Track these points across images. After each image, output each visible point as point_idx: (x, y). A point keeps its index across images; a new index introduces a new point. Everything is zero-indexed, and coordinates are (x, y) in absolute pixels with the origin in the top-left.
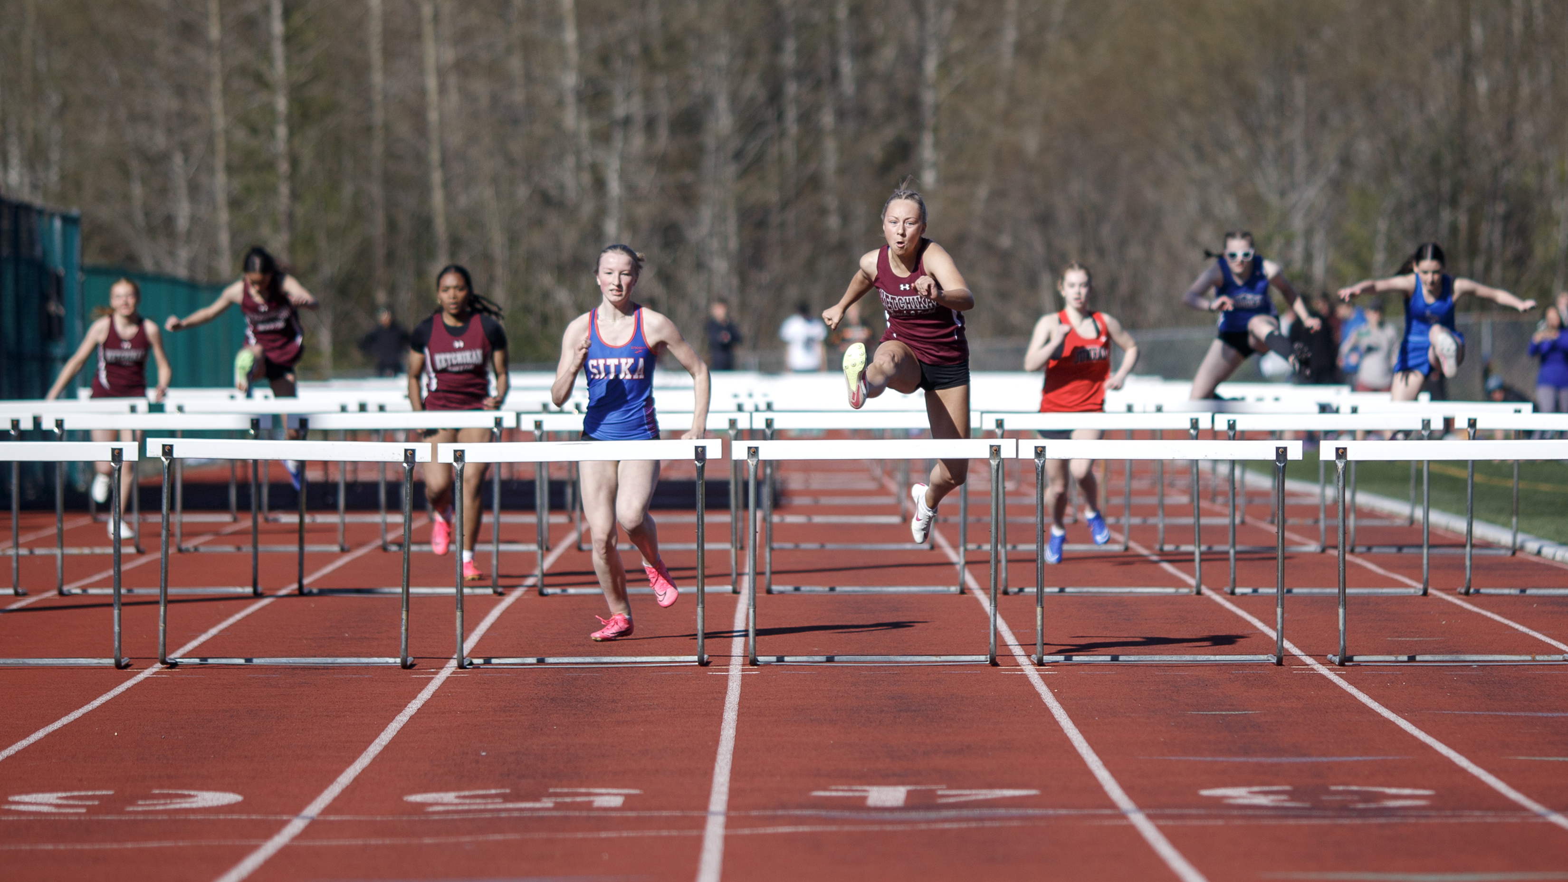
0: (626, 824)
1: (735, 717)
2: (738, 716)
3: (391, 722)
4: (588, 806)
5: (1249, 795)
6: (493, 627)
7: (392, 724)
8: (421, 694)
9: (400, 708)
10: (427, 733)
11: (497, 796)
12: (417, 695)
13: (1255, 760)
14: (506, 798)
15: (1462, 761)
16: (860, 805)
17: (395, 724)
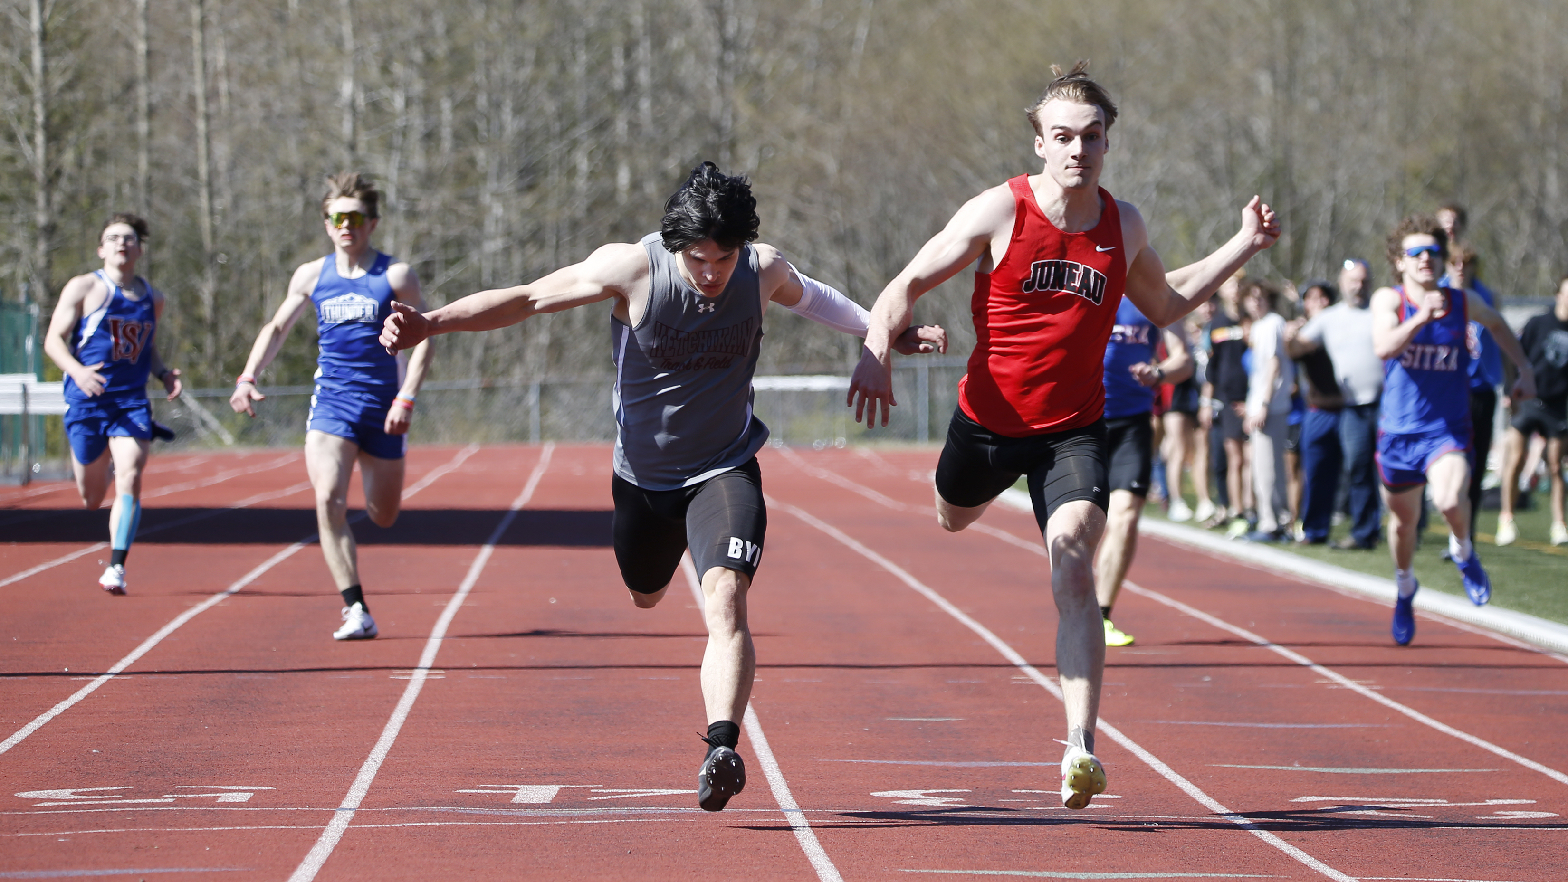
0: (247, 818)
1: (403, 719)
2: (406, 718)
3: (31, 721)
4: (213, 802)
5: (922, 797)
6: (176, 632)
7: (31, 723)
8: (74, 695)
9: (44, 710)
10: (66, 732)
11: (117, 792)
12: (70, 696)
13: (942, 764)
14: (125, 794)
15: (1162, 768)
16: (505, 802)
17: (34, 724)
